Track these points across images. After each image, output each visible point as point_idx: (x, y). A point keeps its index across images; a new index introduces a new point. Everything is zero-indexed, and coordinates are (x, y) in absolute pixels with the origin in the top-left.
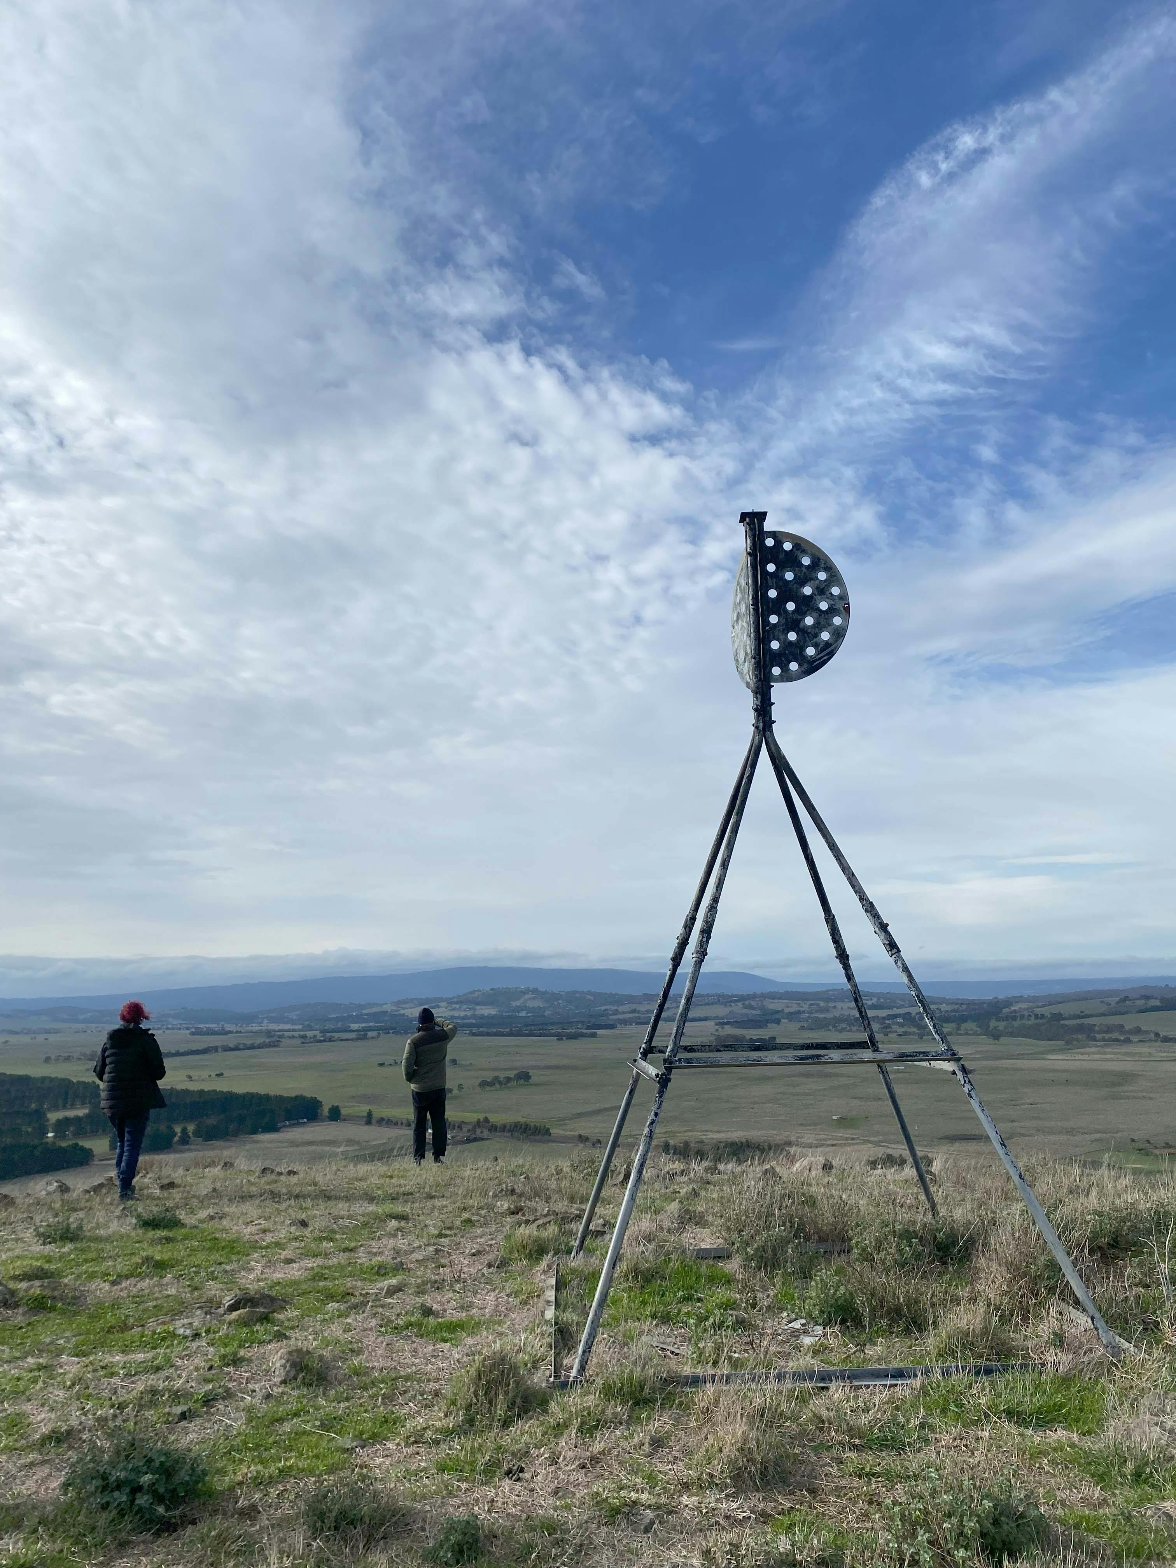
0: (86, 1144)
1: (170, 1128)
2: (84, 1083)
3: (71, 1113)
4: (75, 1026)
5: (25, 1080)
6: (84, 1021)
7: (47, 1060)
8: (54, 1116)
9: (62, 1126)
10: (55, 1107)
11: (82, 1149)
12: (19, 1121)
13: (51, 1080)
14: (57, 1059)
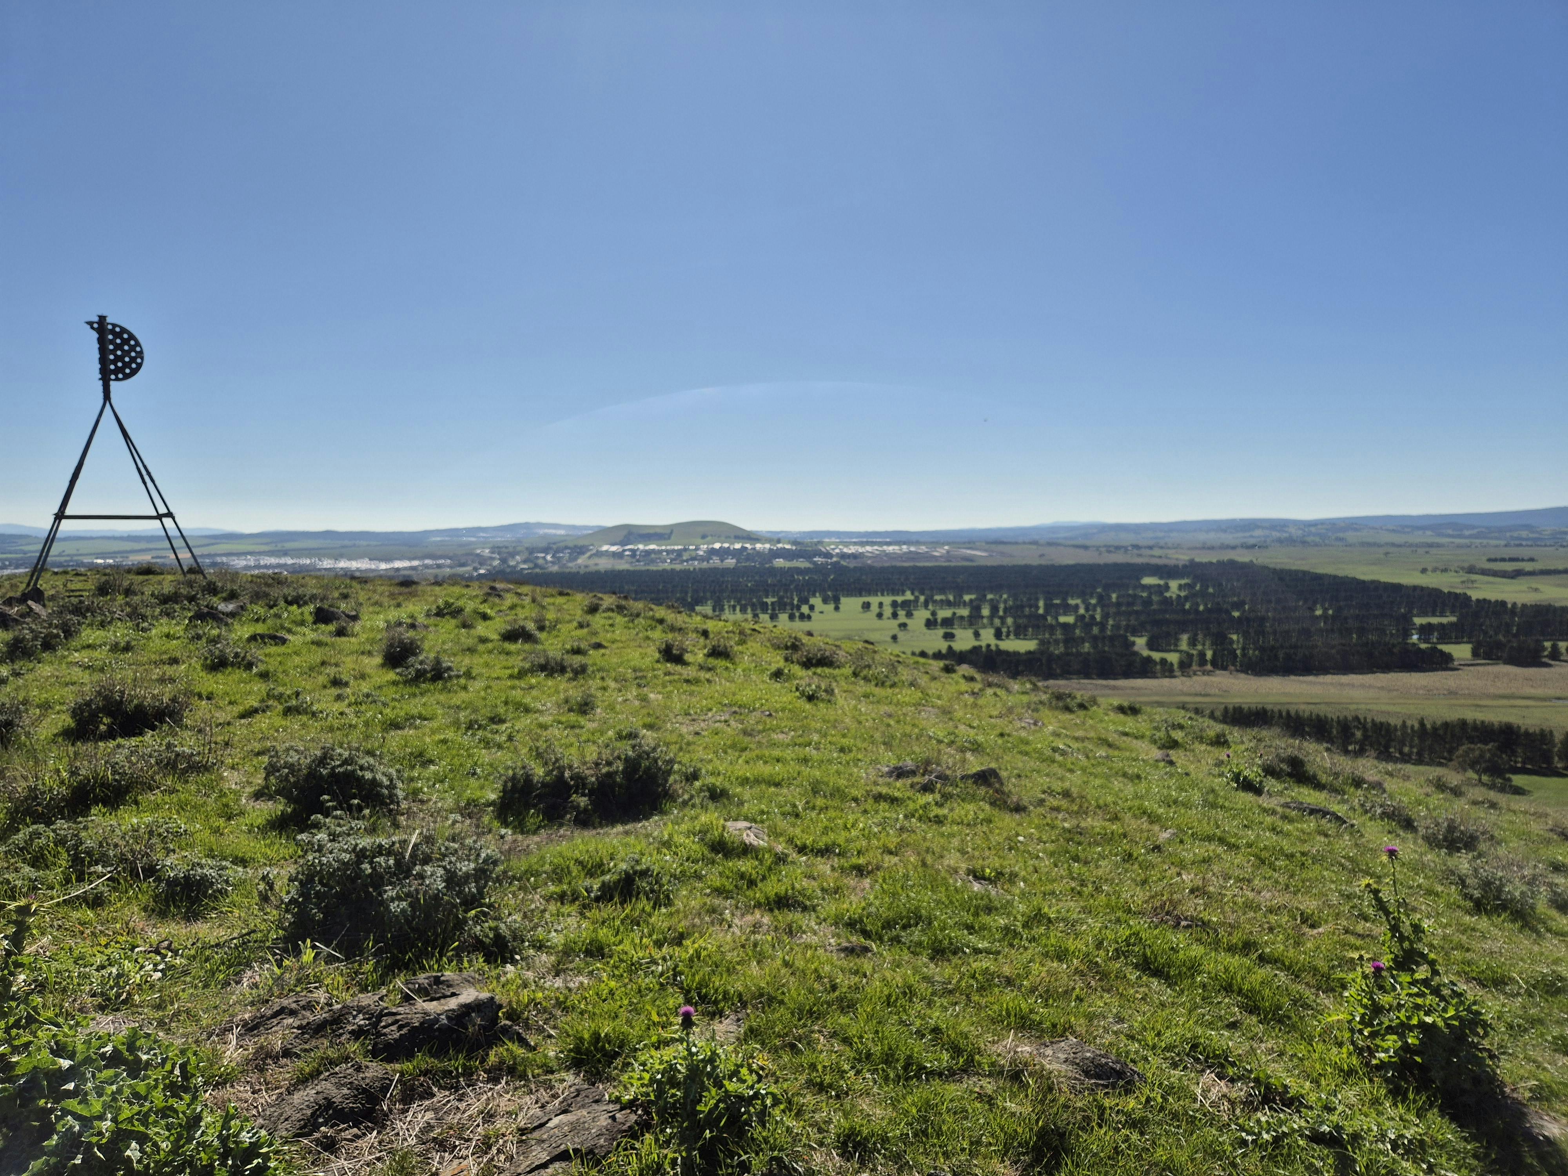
0: (1445, 648)
1: (1539, 643)
2: (1456, 594)
3: (1435, 620)
4: (1458, 541)
5: (1397, 588)
6: (1470, 537)
7: (1424, 571)
8: (1418, 621)
9: (1426, 630)
10: (1424, 614)
11: (1442, 653)
12: (1386, 623)
13: (1422, 589)
14: (1435, 570)
